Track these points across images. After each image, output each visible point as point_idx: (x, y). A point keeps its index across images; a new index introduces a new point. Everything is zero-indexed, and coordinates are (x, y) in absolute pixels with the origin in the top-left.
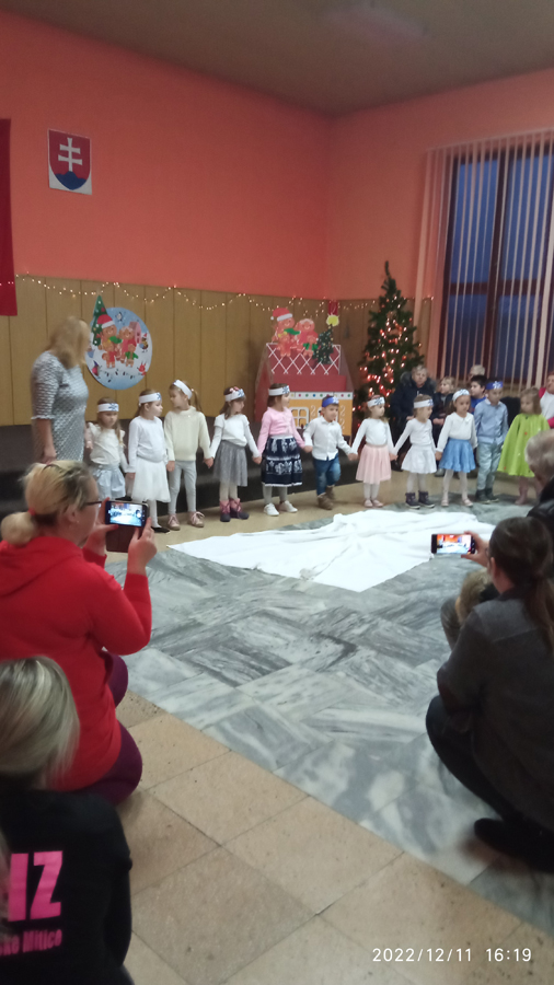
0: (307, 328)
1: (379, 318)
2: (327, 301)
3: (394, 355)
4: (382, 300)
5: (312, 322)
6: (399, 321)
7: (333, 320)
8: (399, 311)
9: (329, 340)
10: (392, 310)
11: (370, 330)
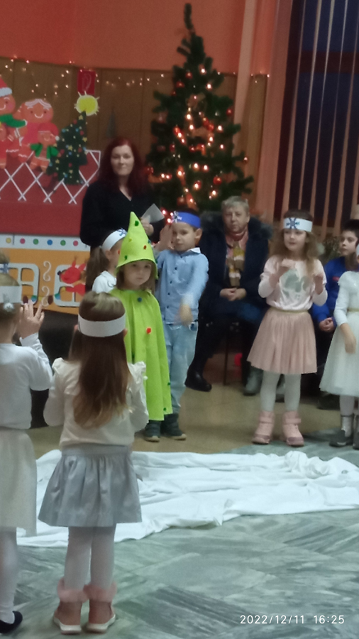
0: (39, 117)
1: (173, 105)
2: (75, 69)
3: (201, 175)
4: (178, 74)
5: (47, 106)
6: (209, 115)
7: (88, 104)
8: (209, 95)
9: (79, 140)
10: (196, 92)
11: (155, 126)
